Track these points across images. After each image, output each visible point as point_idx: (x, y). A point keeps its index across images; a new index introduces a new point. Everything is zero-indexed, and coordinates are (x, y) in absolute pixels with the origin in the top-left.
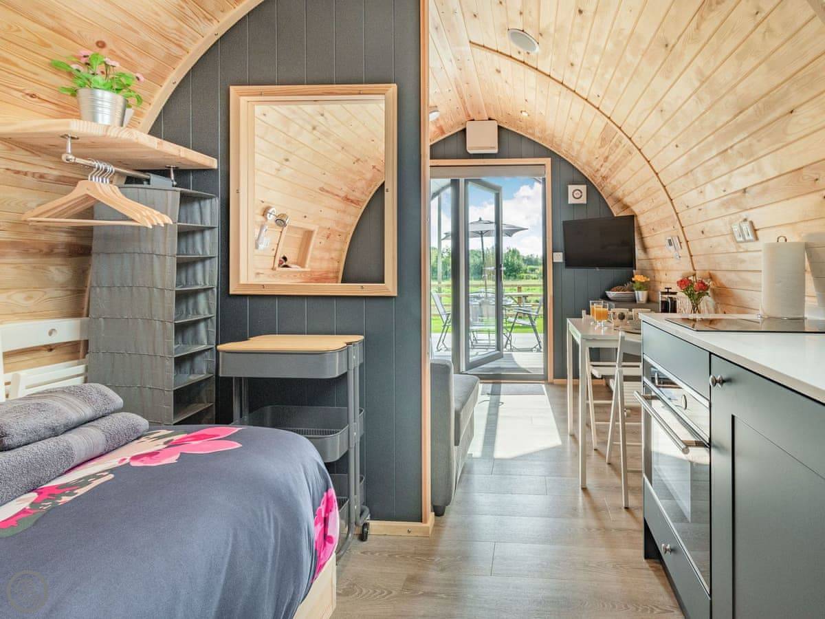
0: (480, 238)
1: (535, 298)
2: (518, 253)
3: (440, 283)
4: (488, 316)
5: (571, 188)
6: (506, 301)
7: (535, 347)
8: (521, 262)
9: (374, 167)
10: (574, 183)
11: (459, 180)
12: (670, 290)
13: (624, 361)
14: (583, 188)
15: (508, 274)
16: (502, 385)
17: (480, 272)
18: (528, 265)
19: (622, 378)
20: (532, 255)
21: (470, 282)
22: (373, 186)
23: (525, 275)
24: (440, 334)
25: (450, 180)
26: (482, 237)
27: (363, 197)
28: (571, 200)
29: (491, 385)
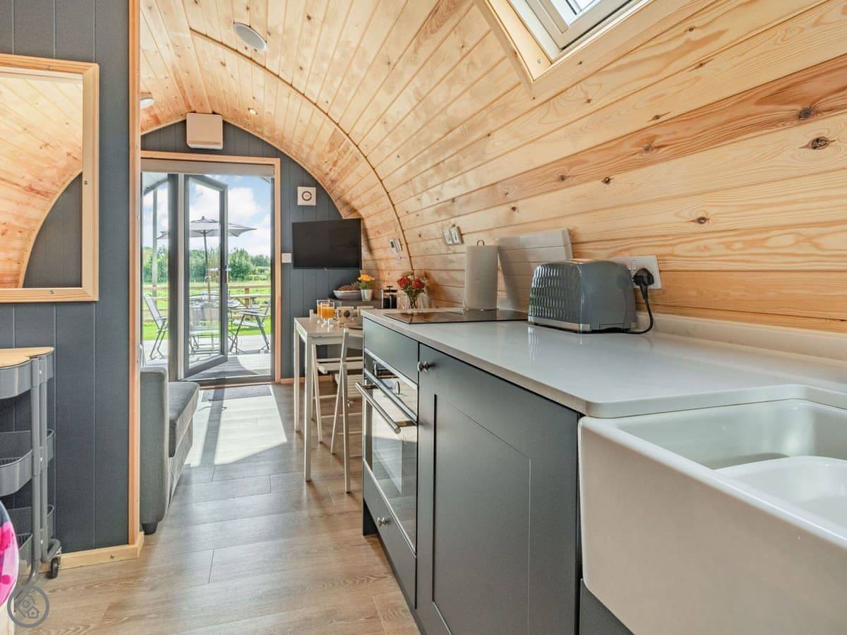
0: (203, 238)
1: (264, 300)
2: (247, 253)
3: (154, 286)
4: (211, 320)
5: (301, 190)
6: (232, 303)
7: (263, 349)
8: (249, 263)
9: (69, 154)
10: (303, 185)
11: (177, 175)
12: (391, 289)
13: (348, 356)
14: (313, 190)
15: (235, 275)
16: (226, 389)
17: (202, 273)
18: (257, 266)
19: (346, 372)
20: (261, 256)
21: (191, 284)
22: (67, 176)
23: (253, 276)
24: (155, 341)
25: (167, 174)
26: (205, 236)
27: (54, 188)
28: (301, 202)
29: (213, 390)
